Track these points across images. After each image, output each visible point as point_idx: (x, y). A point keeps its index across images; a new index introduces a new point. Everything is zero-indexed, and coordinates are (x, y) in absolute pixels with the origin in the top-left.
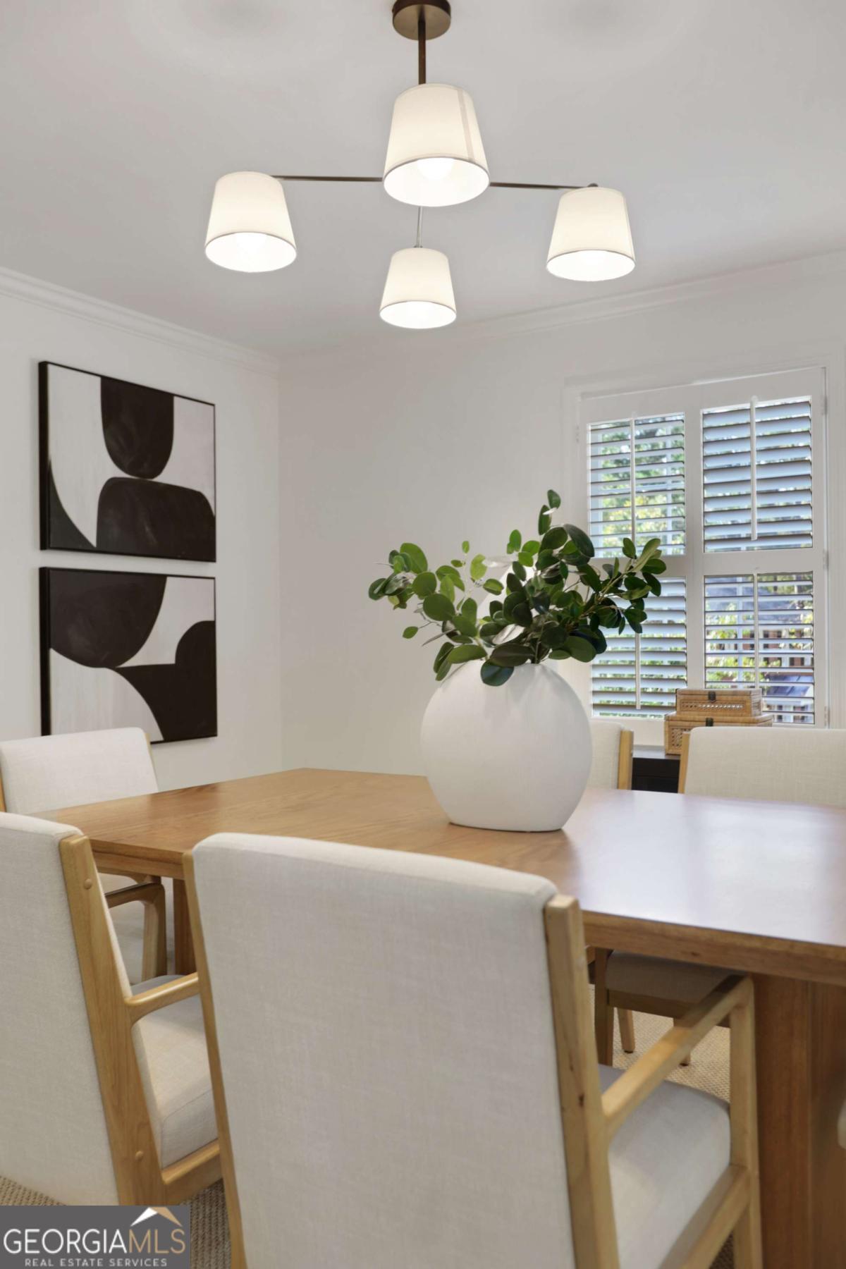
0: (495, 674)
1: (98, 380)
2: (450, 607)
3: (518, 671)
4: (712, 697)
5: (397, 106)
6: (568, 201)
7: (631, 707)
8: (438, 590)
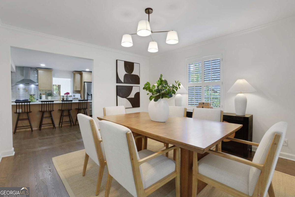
0: (156, 100)
1: (124, 62)
2: (152, 91)
3: (159, 100)
4: (203, 103)
5: (139, 23)
6: (169, 33)
7: (194, 104)
8: (151, 88)
